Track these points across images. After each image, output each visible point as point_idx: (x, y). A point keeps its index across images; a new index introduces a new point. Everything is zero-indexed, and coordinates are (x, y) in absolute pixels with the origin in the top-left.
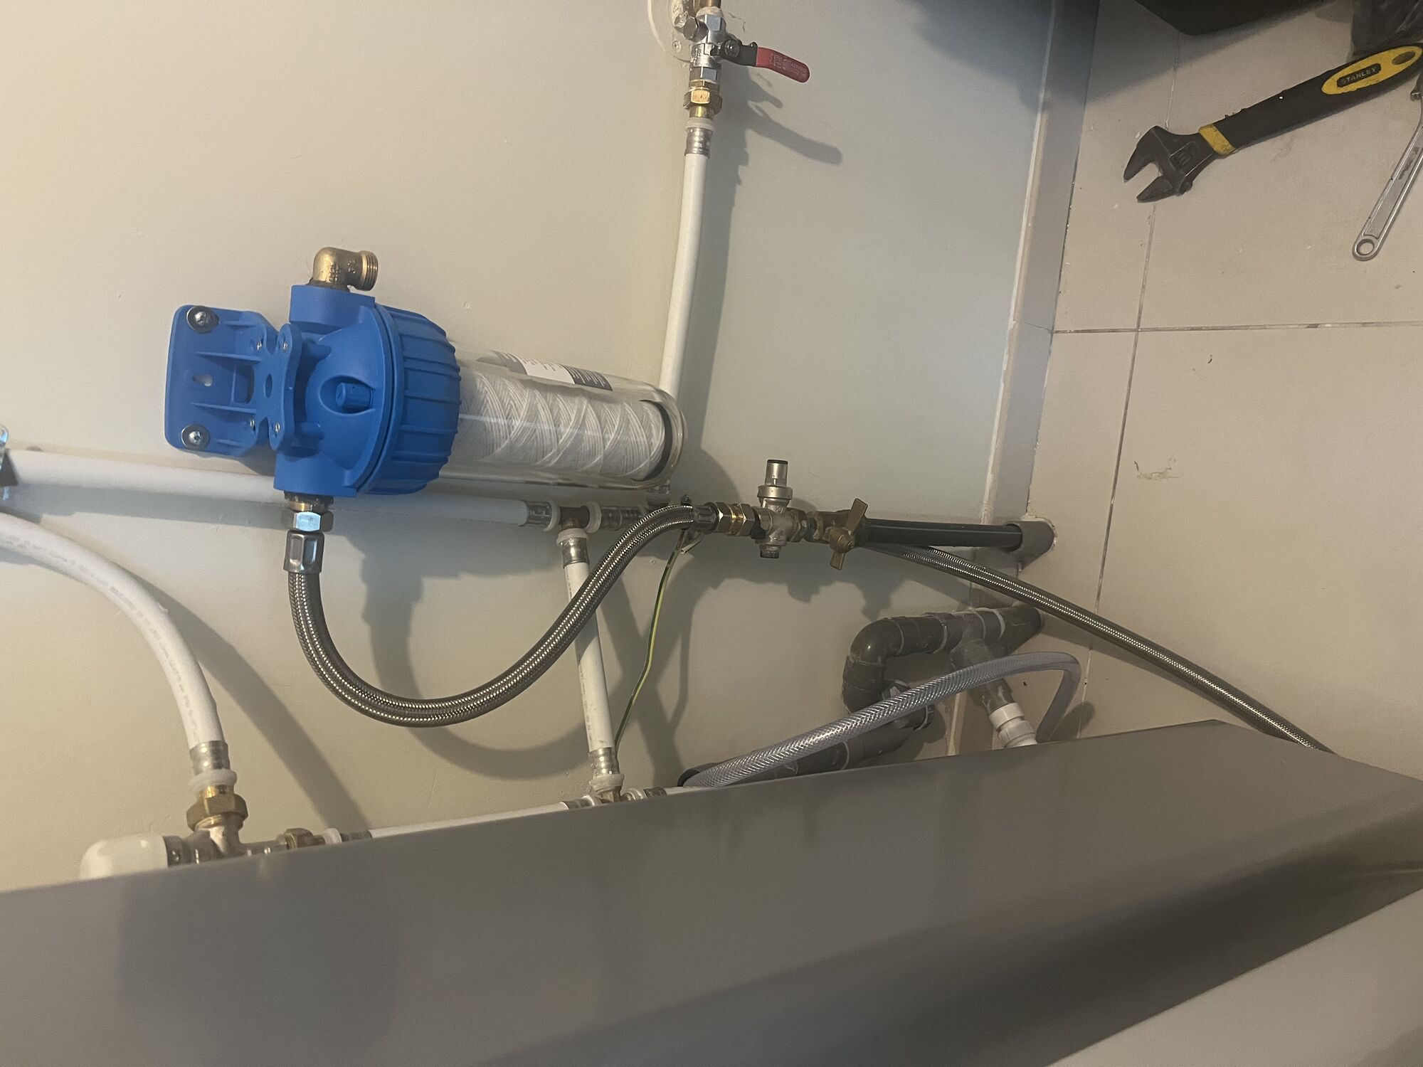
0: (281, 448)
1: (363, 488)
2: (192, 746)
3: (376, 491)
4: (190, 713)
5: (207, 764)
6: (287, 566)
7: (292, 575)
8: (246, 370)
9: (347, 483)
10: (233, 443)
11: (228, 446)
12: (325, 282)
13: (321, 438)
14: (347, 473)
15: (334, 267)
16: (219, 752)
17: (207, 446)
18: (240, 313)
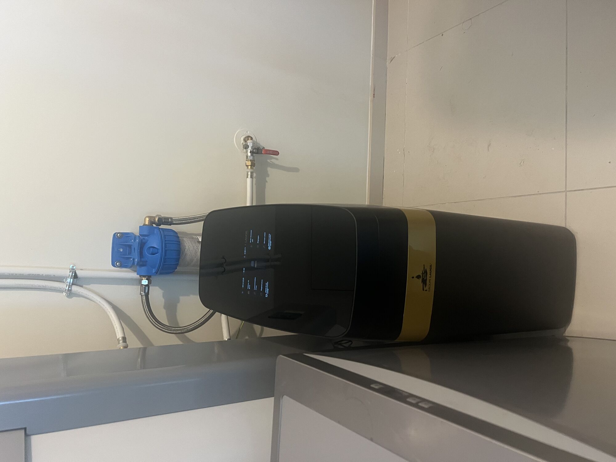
0: (137, 265)
1: (158, 273)
2: (118, 338)
3: (161, 274)
4: (117, 330)
5: (121, 342)
6: (141, 294)
7: (142, 296)
8: (130, 246)
9: (154, 272)
10: (128, 265)
11: (127, 266)
12: (147, 224)
13: (147, 261)
14: (154, 269)
15: (149, 220)
16: (124, 339)
17: (121, 266)
18: (128, 233)
